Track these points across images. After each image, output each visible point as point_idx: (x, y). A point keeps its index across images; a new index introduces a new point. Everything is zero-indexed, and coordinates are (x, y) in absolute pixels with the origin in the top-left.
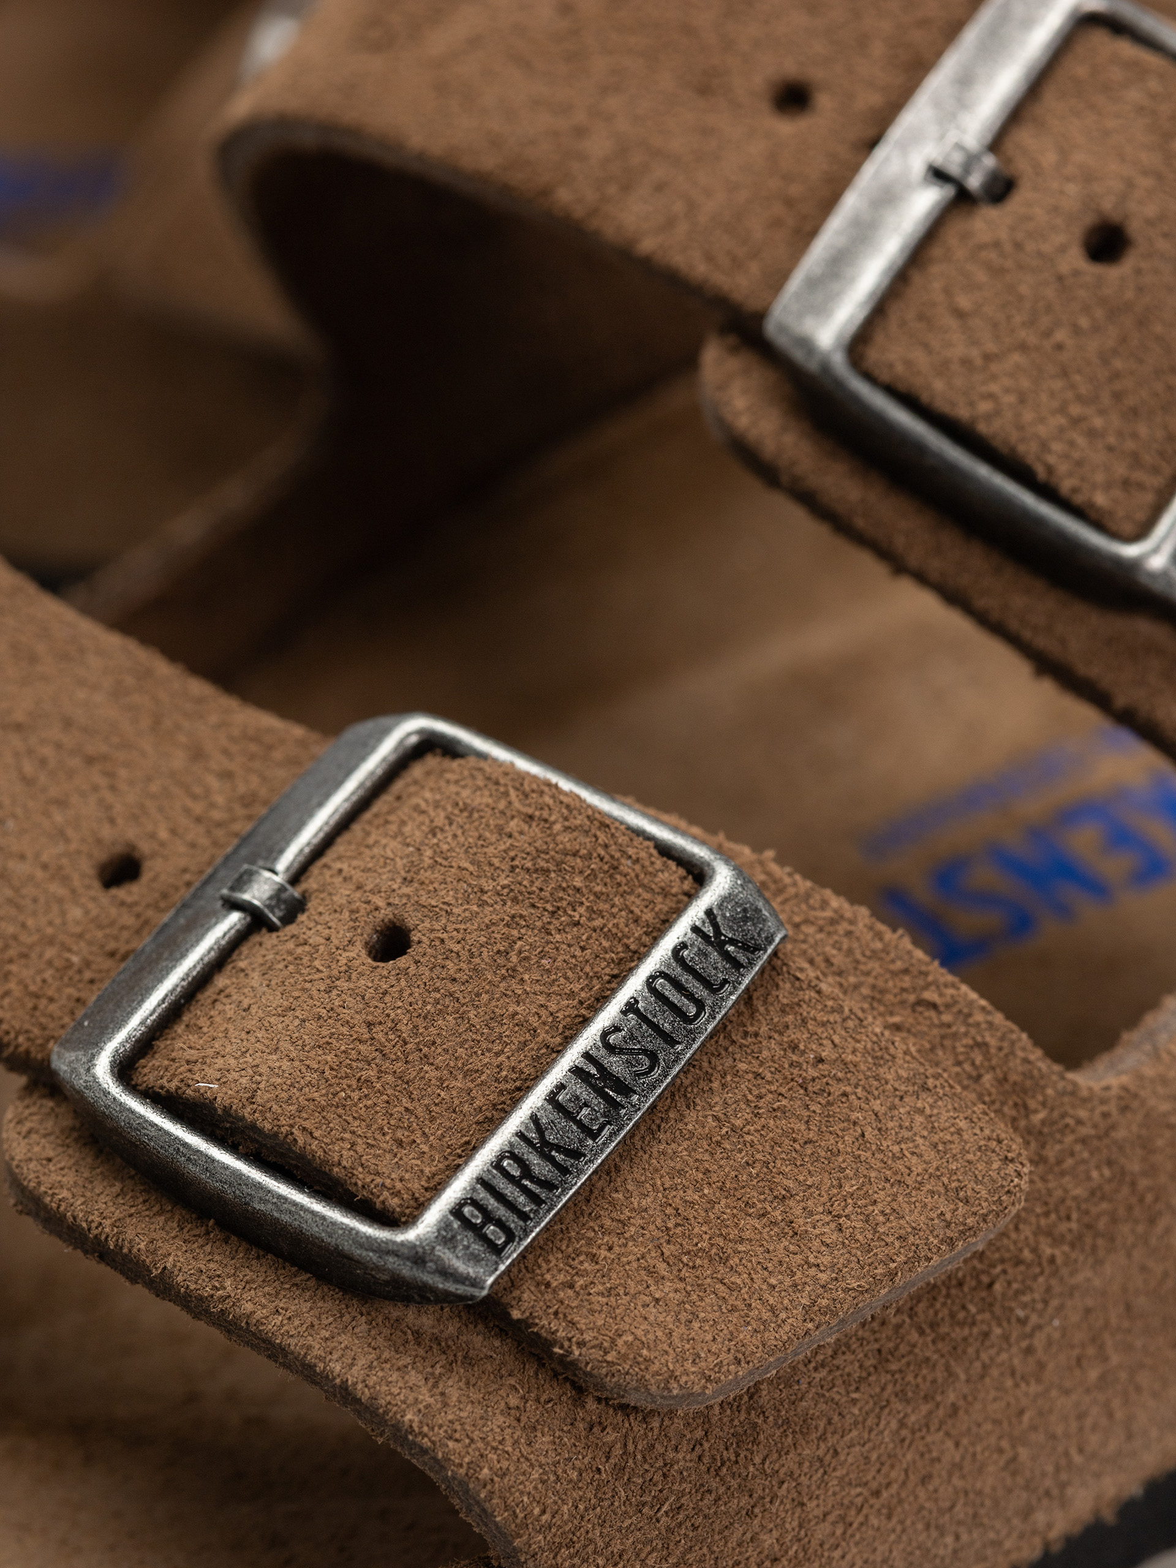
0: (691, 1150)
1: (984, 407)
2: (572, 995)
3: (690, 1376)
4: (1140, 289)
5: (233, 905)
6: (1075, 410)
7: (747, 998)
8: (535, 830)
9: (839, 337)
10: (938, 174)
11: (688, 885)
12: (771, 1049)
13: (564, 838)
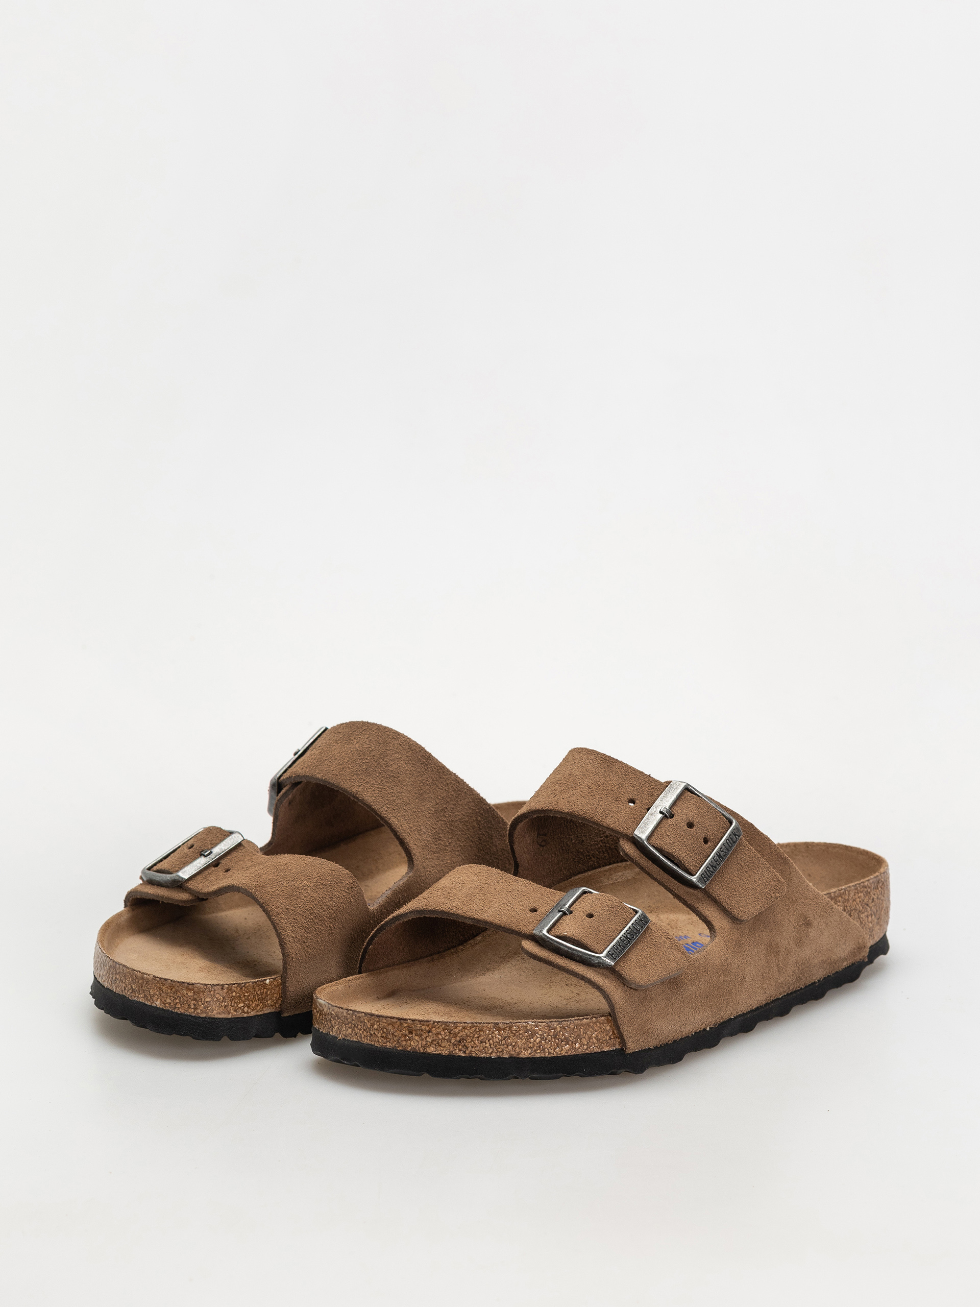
0: (639, 951)
1: (674, 851)
2: (619, 926)
3: (642, 982)
4: (696, 833)
5: (559, 911)
6: (688, 852)
7: (645, 931)
8: (610, 902)
9: (647, 837)
10: (661, 812)
11: (634, 913)
12: (649, 939)
13: (615, 903)
